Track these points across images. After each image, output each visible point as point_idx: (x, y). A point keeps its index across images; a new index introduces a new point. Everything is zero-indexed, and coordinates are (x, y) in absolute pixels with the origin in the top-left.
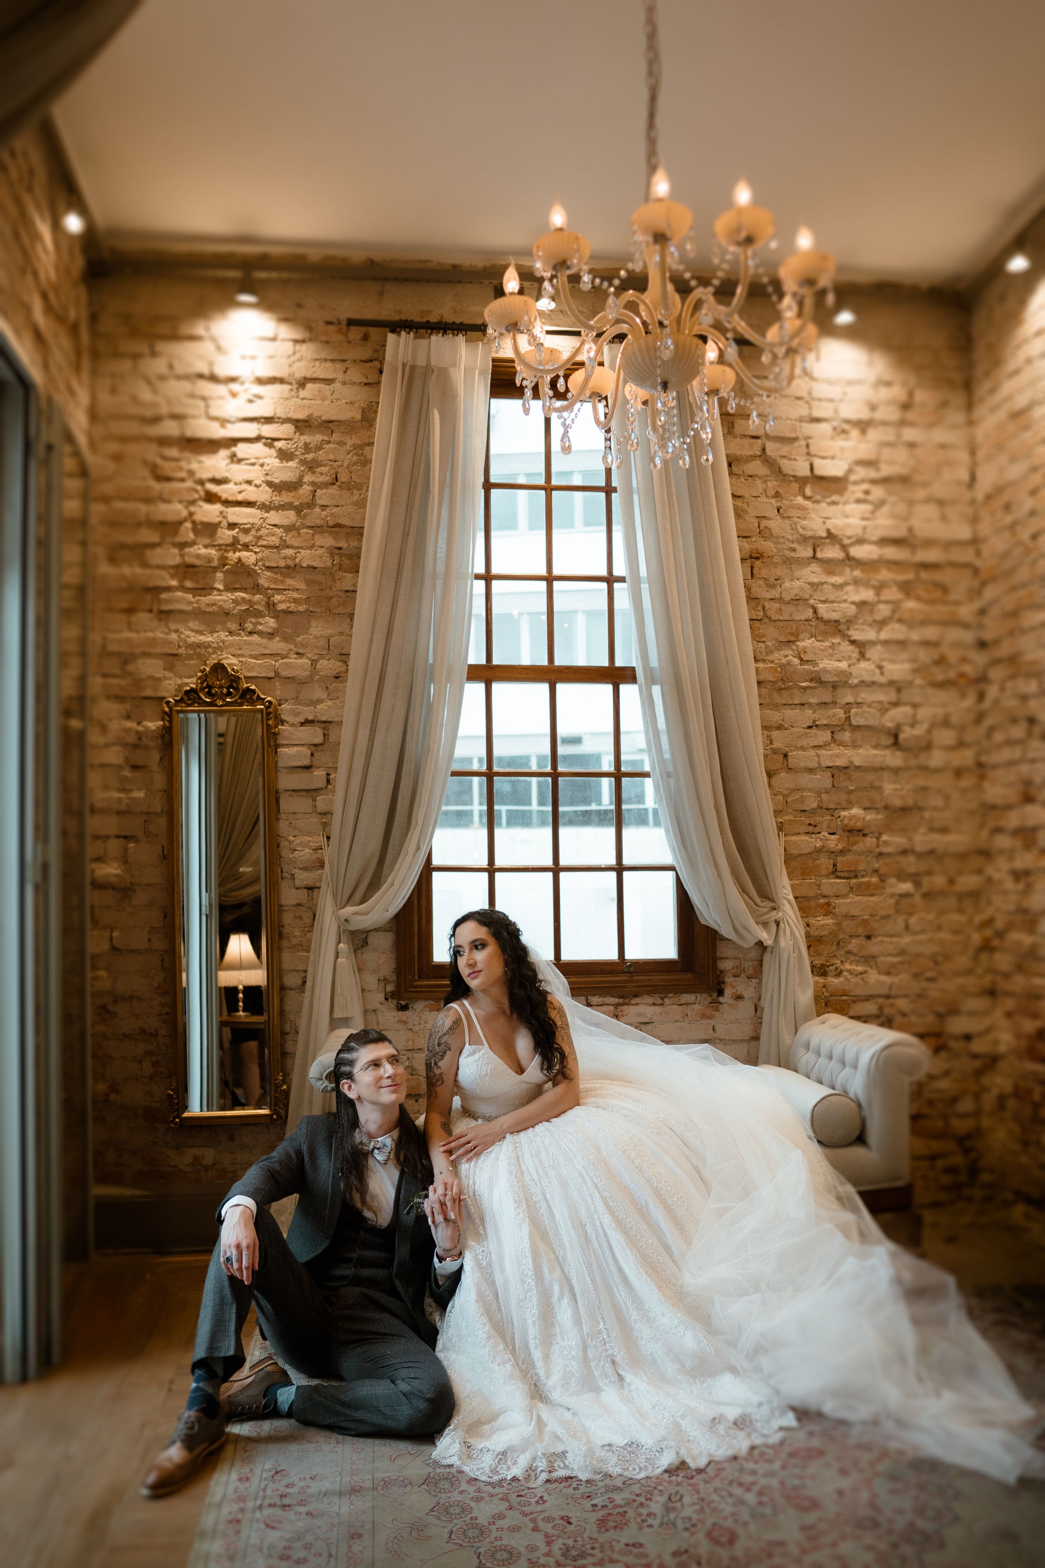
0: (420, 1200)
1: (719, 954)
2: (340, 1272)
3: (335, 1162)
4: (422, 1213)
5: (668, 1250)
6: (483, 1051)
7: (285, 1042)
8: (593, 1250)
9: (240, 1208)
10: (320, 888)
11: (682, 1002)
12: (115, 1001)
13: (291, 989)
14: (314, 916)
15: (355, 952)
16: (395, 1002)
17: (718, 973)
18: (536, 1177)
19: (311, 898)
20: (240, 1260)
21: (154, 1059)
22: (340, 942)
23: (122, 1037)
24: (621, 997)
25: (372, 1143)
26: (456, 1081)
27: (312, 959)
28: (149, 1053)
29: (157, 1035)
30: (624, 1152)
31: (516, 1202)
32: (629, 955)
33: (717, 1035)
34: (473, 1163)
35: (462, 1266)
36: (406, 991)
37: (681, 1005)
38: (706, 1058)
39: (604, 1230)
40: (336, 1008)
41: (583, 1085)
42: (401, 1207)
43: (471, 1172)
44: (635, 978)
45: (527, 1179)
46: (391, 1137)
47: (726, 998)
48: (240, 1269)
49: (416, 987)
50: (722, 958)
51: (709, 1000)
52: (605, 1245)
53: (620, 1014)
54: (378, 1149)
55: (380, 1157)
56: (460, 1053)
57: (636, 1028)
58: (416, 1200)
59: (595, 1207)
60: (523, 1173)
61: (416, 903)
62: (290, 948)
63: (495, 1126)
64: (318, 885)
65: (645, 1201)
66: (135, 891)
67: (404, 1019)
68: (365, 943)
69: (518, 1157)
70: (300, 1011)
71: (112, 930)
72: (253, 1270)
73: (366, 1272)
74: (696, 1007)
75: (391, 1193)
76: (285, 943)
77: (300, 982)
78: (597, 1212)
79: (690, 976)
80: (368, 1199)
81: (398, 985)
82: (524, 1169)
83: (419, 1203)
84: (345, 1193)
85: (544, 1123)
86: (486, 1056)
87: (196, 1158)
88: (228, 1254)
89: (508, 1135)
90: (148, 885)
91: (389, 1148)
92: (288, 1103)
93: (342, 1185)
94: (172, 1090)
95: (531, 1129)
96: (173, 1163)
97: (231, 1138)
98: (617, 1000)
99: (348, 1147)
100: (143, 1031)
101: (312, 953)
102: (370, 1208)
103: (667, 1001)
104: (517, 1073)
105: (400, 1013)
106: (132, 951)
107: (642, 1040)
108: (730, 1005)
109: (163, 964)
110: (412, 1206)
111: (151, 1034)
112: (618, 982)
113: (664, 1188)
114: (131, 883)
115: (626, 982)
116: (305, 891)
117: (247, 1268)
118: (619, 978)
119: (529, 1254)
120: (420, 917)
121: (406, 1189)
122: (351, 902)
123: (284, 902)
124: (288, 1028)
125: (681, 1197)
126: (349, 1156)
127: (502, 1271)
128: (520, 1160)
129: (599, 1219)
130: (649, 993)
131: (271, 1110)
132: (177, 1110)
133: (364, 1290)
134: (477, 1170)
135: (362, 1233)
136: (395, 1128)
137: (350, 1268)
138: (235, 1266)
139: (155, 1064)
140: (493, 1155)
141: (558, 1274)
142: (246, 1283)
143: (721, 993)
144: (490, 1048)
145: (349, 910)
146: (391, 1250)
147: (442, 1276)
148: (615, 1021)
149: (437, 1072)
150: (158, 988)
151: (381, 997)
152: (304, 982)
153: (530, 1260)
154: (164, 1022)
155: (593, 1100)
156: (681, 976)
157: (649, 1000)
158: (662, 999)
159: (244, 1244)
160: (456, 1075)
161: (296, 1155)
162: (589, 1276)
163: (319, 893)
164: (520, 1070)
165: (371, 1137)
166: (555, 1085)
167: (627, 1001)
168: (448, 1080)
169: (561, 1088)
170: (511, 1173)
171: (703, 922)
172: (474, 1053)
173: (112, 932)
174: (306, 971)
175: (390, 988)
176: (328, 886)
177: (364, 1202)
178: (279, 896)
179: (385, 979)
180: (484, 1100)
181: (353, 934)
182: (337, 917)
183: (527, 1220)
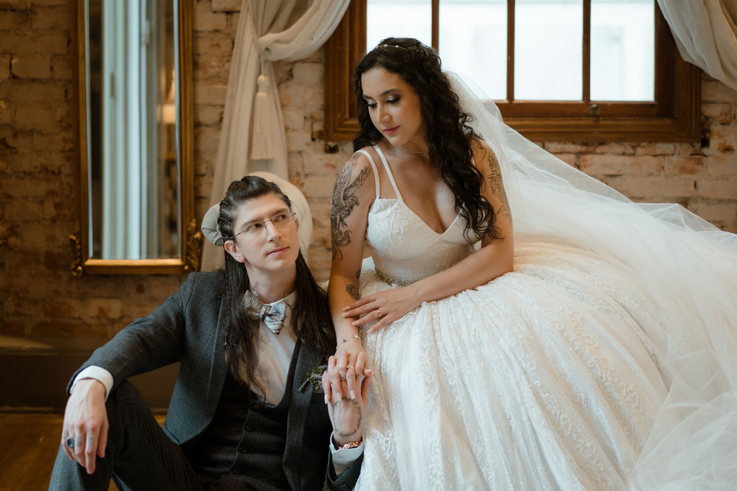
0: (317, 376)
1: (704, 97)
2: (222, 456)
3: (220, 328)
4: (320, 392)
5: (612, 456)
6: (395, 206)
7: (200, 185)
8: (519, 451)
9: (91, 382)
10: (238, 12)
11: (658, 152)
12: (15, 135)
13: (207, 126)
14: (233, 43)
15: (278, 85)
16: (322, 143)
17: (703, 119)
18: (452, 356)
19: (230, 24)
20: (83, 444)
21: (57, 200)
22: (260, 74)
23: (22, 175)
24: (585, 144)
25: (264, 309)
26: (365, 239)
27: (229, 92)
28: (51, 193)
29: (60, 173)
30: (562, 331)
31: (427, 385)
32: (596, 96)
33: (700, 192)
34: (380, 335)
35: (362, 457)
36: (335, 131)
37: (656, 156)
38: (676, 221)
39: (532, 426)
40: (254, 149)
41: (518, 248)
42: (295, 383)
43: (378, 346)
44: (602, 123)
45: (443, 358)
46: (285, 302)
47: (713, 149)
48: (82, 455)
49: (347, 126)
50: (707, 103)
51: (691, 150)
52: (533, 445)
53: (582, 164)
54: (270, 316)
55: (271, 325)
56: (370, 207)
57: (602, 180)
58: (314, 375)
59: (522, 398)
60: (438, 351)
61: (348, 31)
62: (207, 79)
63: (409, 292)
64: (237, 8)
65: (586, 394)
66: (36, 14)
67: (333, 162)
68: (290, 75)
69: (434, 331)
70: (216, 151)
71: (12, 56)
72: (98, 457)
73: (253, 458)
74: (675, 159)
75: (285, 364)
76: (200, 74)
77: (217, 118)
78: (523, 404)
79: (667, 122)
80: (256, 373)
81: (327, 122)
82: (440, 345)
83: (317, 380)
84: (229, 365)
85: (469, 291)
86: (399, 211)
87: (102, 311)
88: (71, 436)
89: (424, 304)
90: (50, 7)
91: (282, 315)
92: (201, 253)
93: (226, 357)
94: (75, 235)
95: (453, 298)
96: (76, 315)
97: (140, 289)
98: (579, 148)
99: (235, 314)
100: (45, 169)
101: (229, 86)
102: (257, 385)
103: (640, 151)
104: (437, 231)
105: (329, 156)
106: (33, 80)
107: (609, 195)
108: (716, 158)
109: (66, 96)
110: (308, 383)
111: (53, 173)
112: (580, 126)
113: (609, 379)
114: (32, 5)
115: (590, 126)
116: (224, 16)
117: (90, 455)
118: (582, 122)
119: (438, 450)
120: (352, 46)
121: (302, 363)
122: (273, 28)
123: (199, 27)
124: (203, 169)
125: (631, 392)
126: (235, 322)
127: (408, 467)
128: (436, 334)
129: (527, 413)
130: (619, 141)
131: (182, 260)
132: (80, 257)
133: (250, 480)
134: (385, 344)
135: (250, 412)
136: (289, 293)
137: (235, 452)
138: (77, 450)
139: (58, 206)
140: (405, 327)
141: (473, 476)
142: (89, 471)
143: (705, 143)
144: (405, 201)
145: (270, 37)
146: (282, 433)
147: (340, 465)
148: (577, 170)
149: (343, 229)
150: (61, 121)
151: (307, 137)
152: (221, 119)
153: (439, 457)
154: (68, 159)
155: (530, 266)
156: (657, 122)
157: (618, 148)
158: (634, 148)
159: (89, 426)
160: (366, 232)
161: (177, 318)
162: (512, 481)
163: (238, 17)
164: (441, 228)
165: (263, 301)
166: (483, 246)
167: (591, 149)
168: (357, 239)
169: (490, 249)
170: (424, 350)
171: (686, 59)
172: (385, 208)
173: (11, 59)
174: (223, 106)
175: (318, 127)
176: (248, 10)
177: (251, 377)
178: (193, 21)
179: (312, 117)
180: (399, 262)
181: (277, 65)
182: (257, 46)
183: (439, 408)
